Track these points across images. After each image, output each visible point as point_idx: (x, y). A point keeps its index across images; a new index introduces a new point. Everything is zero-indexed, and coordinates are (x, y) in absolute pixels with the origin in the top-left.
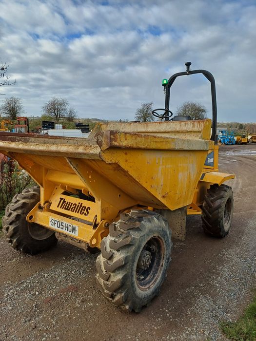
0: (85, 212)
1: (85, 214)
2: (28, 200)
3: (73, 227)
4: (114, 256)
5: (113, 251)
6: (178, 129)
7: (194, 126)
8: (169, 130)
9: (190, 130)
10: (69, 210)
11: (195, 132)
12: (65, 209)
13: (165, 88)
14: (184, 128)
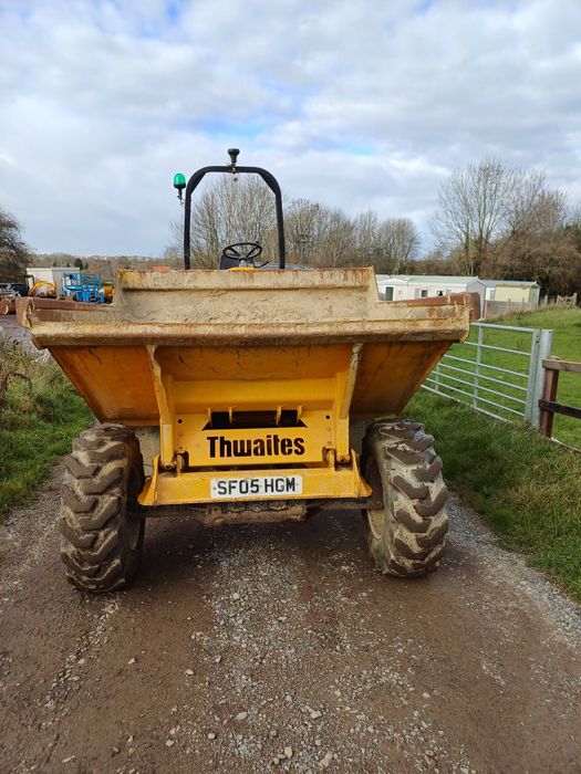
0: (294, 447)
1: (296, 452)
2: (119, 462)
3: (288, 480)
4: (430, 489)
5: (426, 484)
6: (317, 283)
7: (346, 279)
8: (301, 285)
9: (340, 284)
10: (249, 454)
11: (346, 288)
12: (236, 454)
13: (180, 193)
14: (329, 282)
